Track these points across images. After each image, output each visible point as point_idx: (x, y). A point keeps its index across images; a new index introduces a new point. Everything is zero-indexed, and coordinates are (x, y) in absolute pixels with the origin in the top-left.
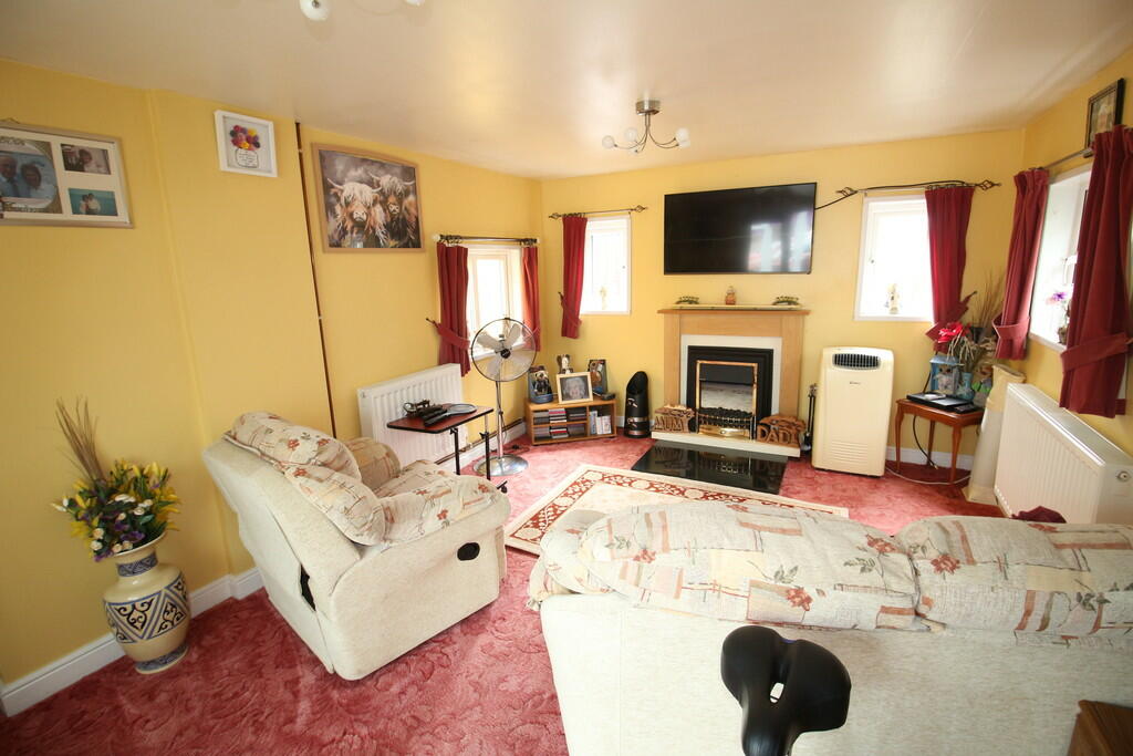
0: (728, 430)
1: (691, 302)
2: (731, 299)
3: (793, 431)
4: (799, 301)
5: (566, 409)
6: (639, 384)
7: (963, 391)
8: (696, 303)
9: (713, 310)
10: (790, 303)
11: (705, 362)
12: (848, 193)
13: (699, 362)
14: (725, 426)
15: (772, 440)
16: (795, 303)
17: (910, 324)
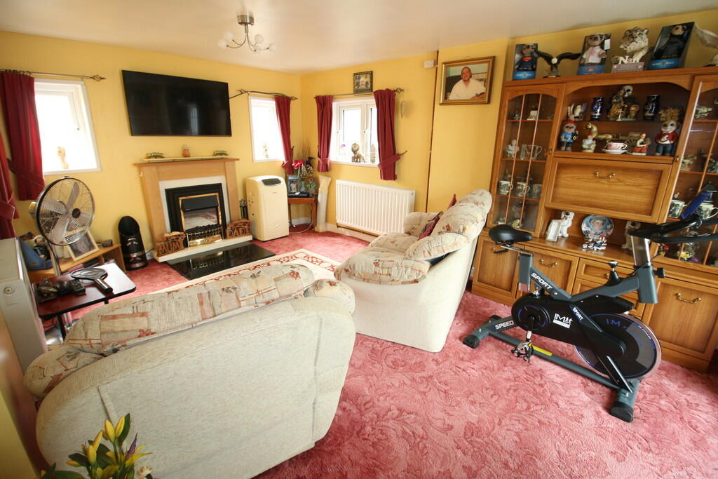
0: (199, 241)
1: (156, 157)
2: (186, 153)
3: (246, 227)
4: (227, 153)
5: (83, 263)
6: (128, 227)
7: (303, 189)
8: (162, 157)
9: (174, 162)
10: (221, 154)
11: (184, 198)
12: (242, 92)
13: (181, 199)
14: (198, 238)
15: (236, 236)
16: (226, 155)
17: (274, 162)
